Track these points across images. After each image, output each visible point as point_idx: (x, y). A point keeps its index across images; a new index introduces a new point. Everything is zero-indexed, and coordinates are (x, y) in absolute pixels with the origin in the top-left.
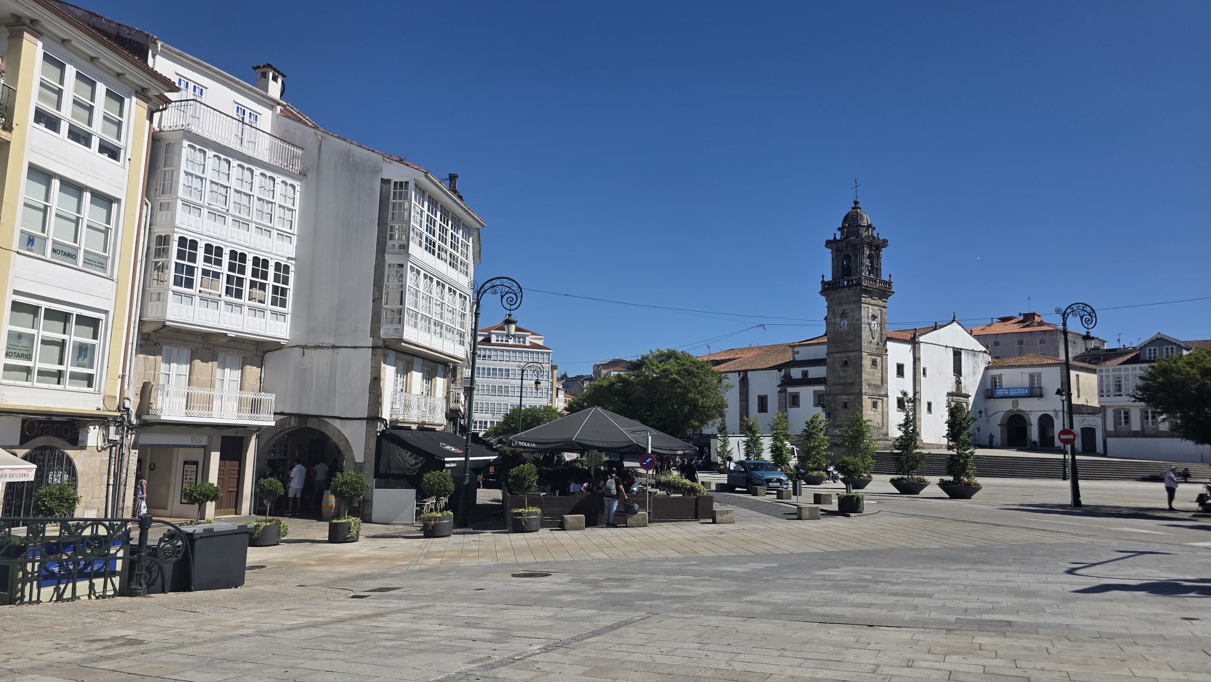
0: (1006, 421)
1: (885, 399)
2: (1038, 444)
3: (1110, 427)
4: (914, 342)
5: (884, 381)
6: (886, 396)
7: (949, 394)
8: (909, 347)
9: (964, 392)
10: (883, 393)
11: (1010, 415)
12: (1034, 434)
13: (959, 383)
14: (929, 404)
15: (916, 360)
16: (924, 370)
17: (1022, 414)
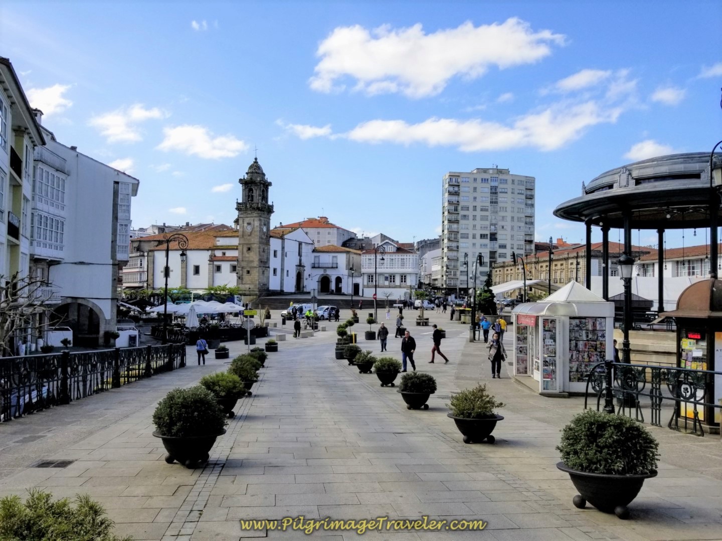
0: (320, 280)
1: (268, 269)
2: (335, 291)
3: (366, 283)
4: (282, 238)
5: (268, 259)
6: (269, 267)
7: (296, 266)
8: (280, 241)
9: (302, 265)
10: (268, 266)
11: (323, 276)
12: (333, 286)
13: (300, 260)
14: (288, 271)
15: (283, 248)
16: (286, 253)
17: (328, 276)
